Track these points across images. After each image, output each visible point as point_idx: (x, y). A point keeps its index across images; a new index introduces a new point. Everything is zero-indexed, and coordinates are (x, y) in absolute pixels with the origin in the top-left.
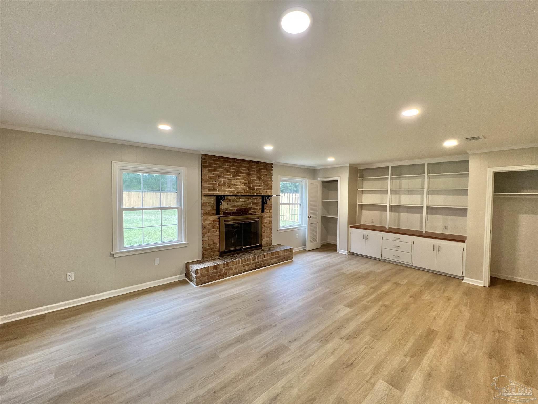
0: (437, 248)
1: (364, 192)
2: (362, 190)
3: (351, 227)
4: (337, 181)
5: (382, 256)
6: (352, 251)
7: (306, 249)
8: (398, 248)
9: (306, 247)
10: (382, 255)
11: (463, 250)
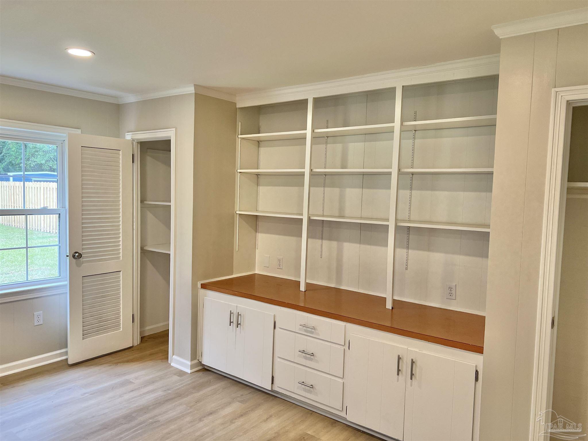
0: (406, 367)
1: (262, 179)
2: (258, 175)
3: (204, 286)
4: (167, 143)
5: (272, 383)
6: (206, 362)
7: (67, 359)
8: (311, 360)
9: (66, 353)
10: (273, 377)
11: (477, 379)
